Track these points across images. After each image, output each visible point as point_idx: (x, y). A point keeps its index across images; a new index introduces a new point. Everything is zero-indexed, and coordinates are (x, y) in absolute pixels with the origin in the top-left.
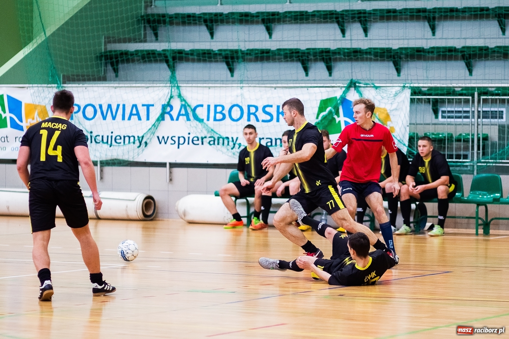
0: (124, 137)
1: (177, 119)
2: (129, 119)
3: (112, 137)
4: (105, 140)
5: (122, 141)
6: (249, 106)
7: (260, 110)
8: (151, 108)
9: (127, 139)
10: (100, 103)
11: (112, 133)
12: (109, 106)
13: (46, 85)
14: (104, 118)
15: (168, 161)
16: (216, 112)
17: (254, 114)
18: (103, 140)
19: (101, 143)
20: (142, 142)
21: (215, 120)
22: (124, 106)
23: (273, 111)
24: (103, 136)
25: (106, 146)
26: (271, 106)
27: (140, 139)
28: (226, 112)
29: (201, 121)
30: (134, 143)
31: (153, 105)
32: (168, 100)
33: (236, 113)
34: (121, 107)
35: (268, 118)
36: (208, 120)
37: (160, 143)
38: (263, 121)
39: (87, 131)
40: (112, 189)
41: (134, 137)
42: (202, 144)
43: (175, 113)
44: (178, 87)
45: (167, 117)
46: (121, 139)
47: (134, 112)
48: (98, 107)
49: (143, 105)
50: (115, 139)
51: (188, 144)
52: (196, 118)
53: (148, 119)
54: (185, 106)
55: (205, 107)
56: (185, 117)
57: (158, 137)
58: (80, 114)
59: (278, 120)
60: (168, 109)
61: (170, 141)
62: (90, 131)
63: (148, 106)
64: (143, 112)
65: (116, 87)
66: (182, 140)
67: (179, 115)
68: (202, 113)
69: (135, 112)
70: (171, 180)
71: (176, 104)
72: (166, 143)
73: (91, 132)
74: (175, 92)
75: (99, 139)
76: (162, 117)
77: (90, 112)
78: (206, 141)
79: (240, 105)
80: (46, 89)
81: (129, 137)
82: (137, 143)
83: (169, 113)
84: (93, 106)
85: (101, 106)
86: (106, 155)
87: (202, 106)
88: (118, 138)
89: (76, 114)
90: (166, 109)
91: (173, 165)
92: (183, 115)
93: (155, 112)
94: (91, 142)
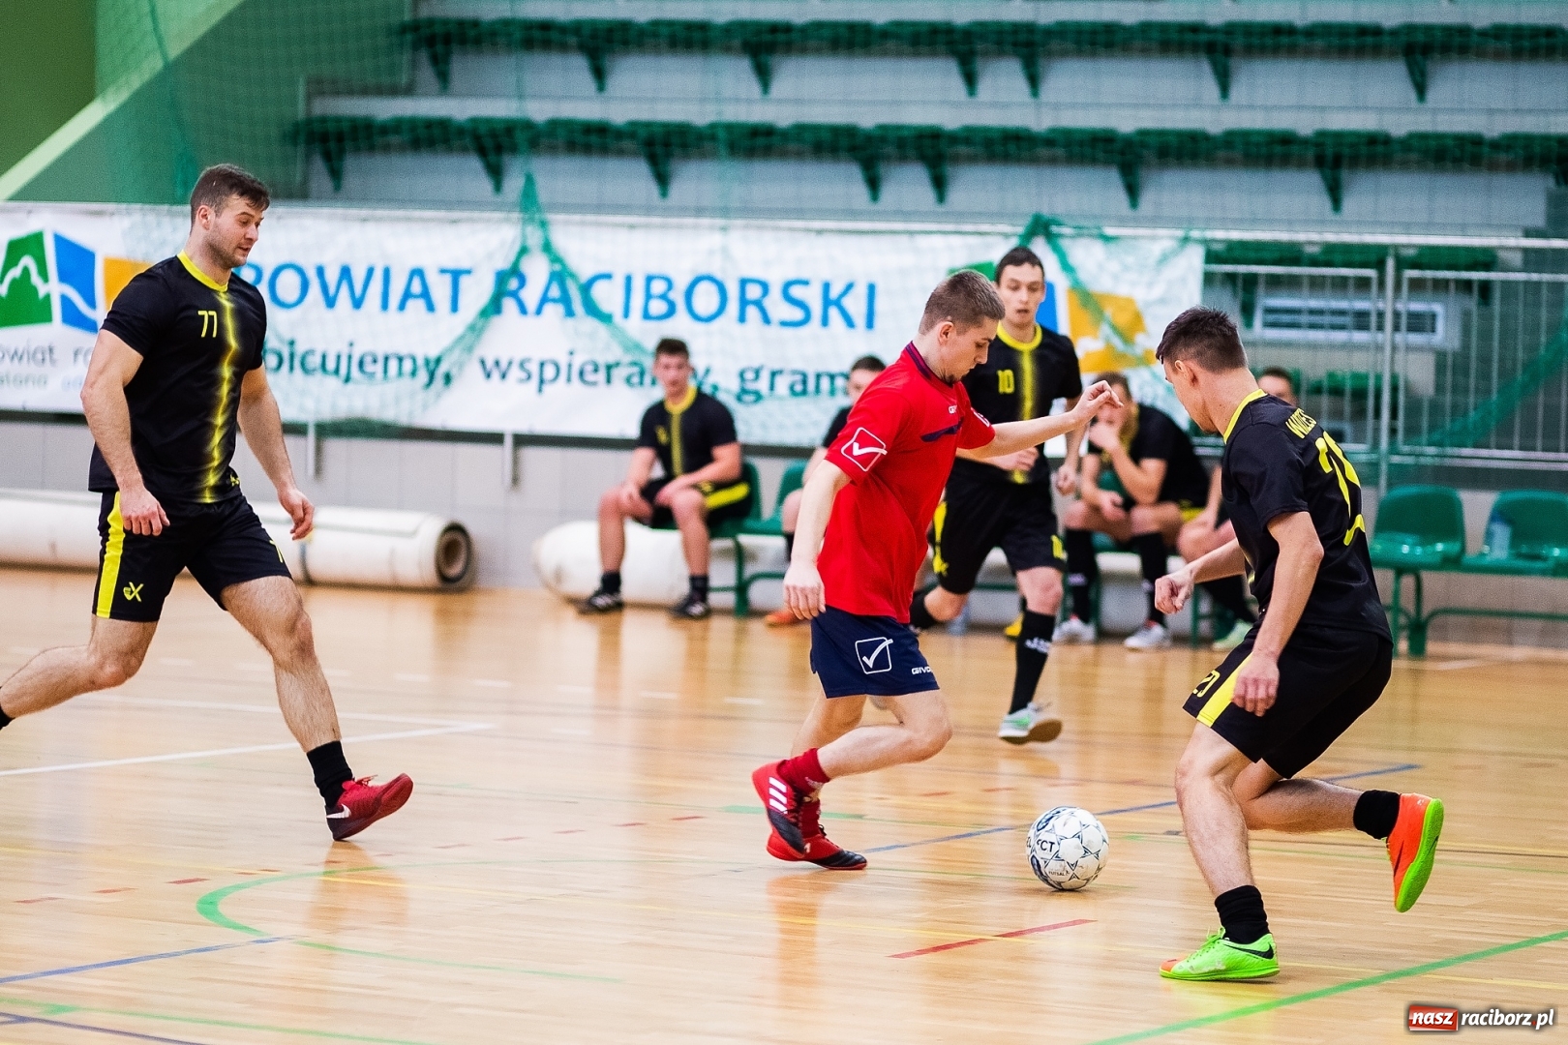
0: (386, 359)
1: (539, 312)
2: (402, 307)
3: (350, 357)
4: (331, 365)
5: (379, 367)
6: (744, 283)
7: (776, 292)
8: (464, 281)
9: (393, 364)
10: (319, 264)
11: (351, 345)
12: (346, 273)
13: (166, 207)
14: (331, 302)
15: (509, 426)
16: (648, 296)
17: (758, 304)
18: (324, 365)
19: (320, 373)
20: (435, 373)
21: (646, 316)
22: (387, 273)
23: (812, 296)
24: (324, 357)
25: (333, 383)
26: (806, 283)
27: (432, 365)
28: (677, 296)
29: (606, 318)
30: (414, 373)
31: (469, 272)
32: (512, 258)
33: (706, 299)
34: (378, 276)
35: (797, 314)
36: (626, 314)
37: (488, 376)
38: (784, 324)
39: (281, 340)
40: (348, 502)
41: (414, 360)
42: (609, 381)
43: (531, 295)
44: (543, 224)
45: (509, 305)
46: (375, 361)
47: (416, 287)
48: (312, 275)
49: (443, 271)
50: (361, 364)
51: (569, 380)
52: (592, 310)
53: (455, 308)
54: (561, 275)
55: (619, 281)
56: (560, 309)
57: (483, 362)
59: (825, 322)
60: (513, 284)
61: (515, 373)
62: (288, 336)
63: (456, 275)
64: (440, 290)
65: (364, 220)
66: (549, 372)
67: (545, 299)
68: (607, 296)
69: (418, 290)
70: (516, 480)
71: (537, 271)
72: (504, 376)
73: (292, 343)
74: (535, 237)
75: (314, 361)
76: (494, 307)
77: (289, 285)
78: (619, 374)
79: (719, 276)
80: (166, 220)
81: (400, 359)
82: (423, 376)
83: (514, 295)
84: (300, 271)
85: (320, 271)
86: (333, 406)
87: (608, 276)
88: (368, 360)
90: (507, 284)
91: (522, 441)
92: (554, 301)
93: (477, 292)
94: (292, 368)
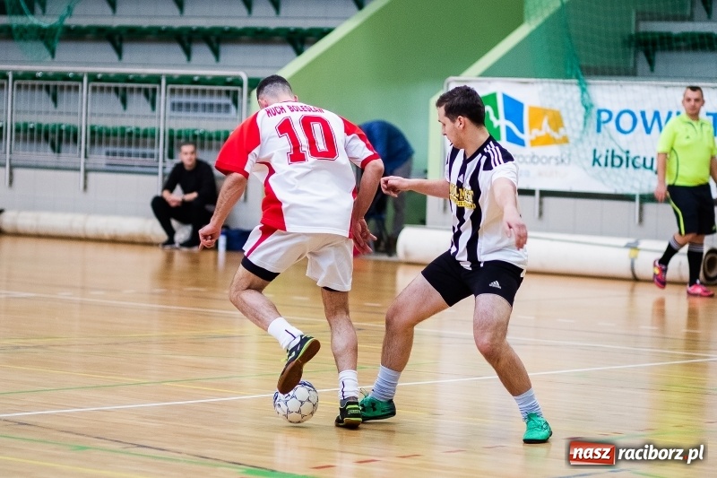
4: (648, 164)
10: (642, 109)
12: (657, 114)
13: (561, 80)
14: (648, 131)
18: (644, 164)
19: (642, 168)
24: (645, 159)
25: (649, 173)
39: (622, 151)
40: (656, 236)
48: (638, 116)
49: (708, 114)
58: (612, 124)
62: (625, 149)
65: (666, 87)
73: (628, 152)
75: (640, 161)
77: (626, 121)
80: (561, 86)
84: (632, 114)
85: (643, 114)
86: (650, 186)
89: (606, 125)
94: (627, 166)
